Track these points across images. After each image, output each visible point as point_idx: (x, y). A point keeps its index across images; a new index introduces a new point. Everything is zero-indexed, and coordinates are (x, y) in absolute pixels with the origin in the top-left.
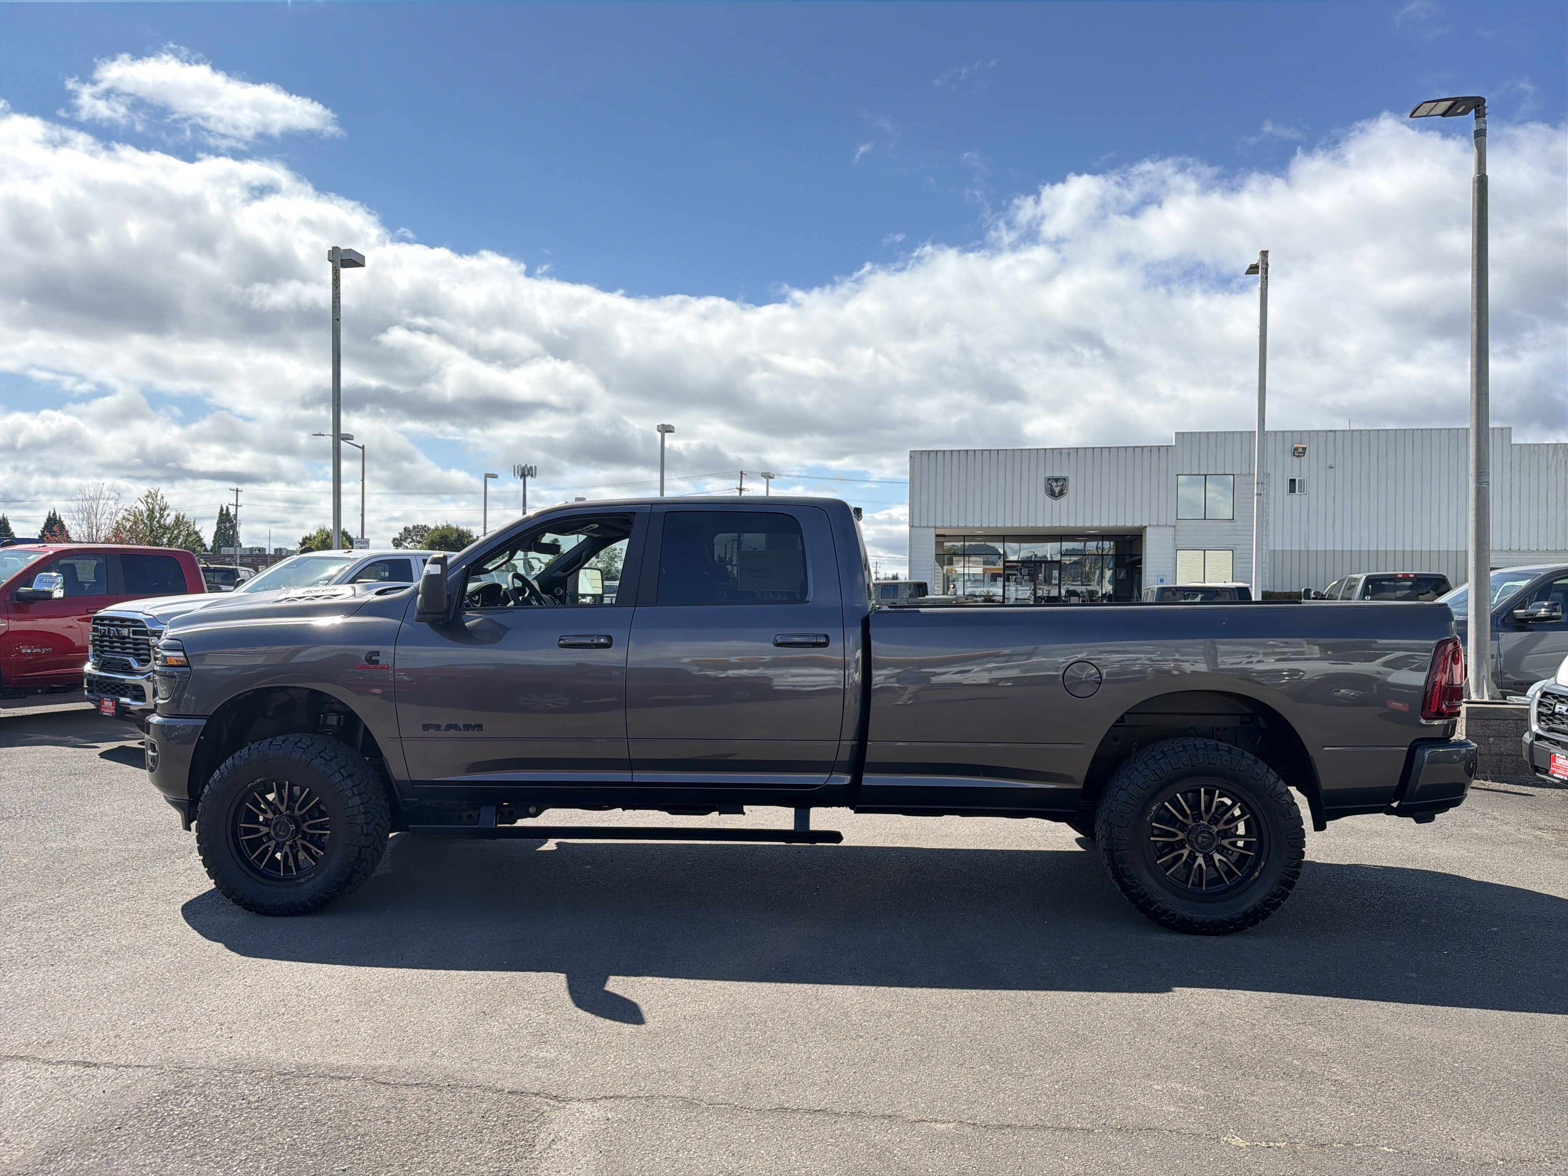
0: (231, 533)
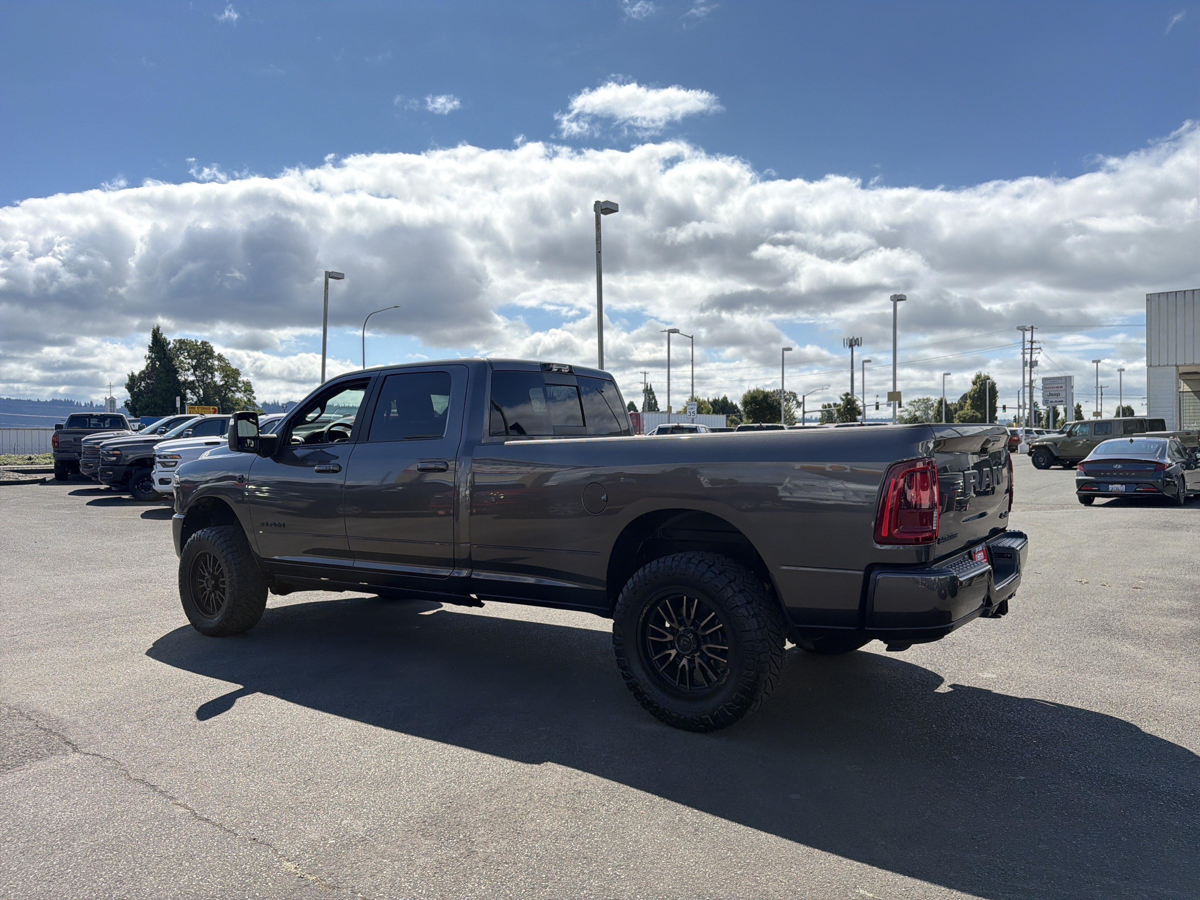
0: (653, 402)
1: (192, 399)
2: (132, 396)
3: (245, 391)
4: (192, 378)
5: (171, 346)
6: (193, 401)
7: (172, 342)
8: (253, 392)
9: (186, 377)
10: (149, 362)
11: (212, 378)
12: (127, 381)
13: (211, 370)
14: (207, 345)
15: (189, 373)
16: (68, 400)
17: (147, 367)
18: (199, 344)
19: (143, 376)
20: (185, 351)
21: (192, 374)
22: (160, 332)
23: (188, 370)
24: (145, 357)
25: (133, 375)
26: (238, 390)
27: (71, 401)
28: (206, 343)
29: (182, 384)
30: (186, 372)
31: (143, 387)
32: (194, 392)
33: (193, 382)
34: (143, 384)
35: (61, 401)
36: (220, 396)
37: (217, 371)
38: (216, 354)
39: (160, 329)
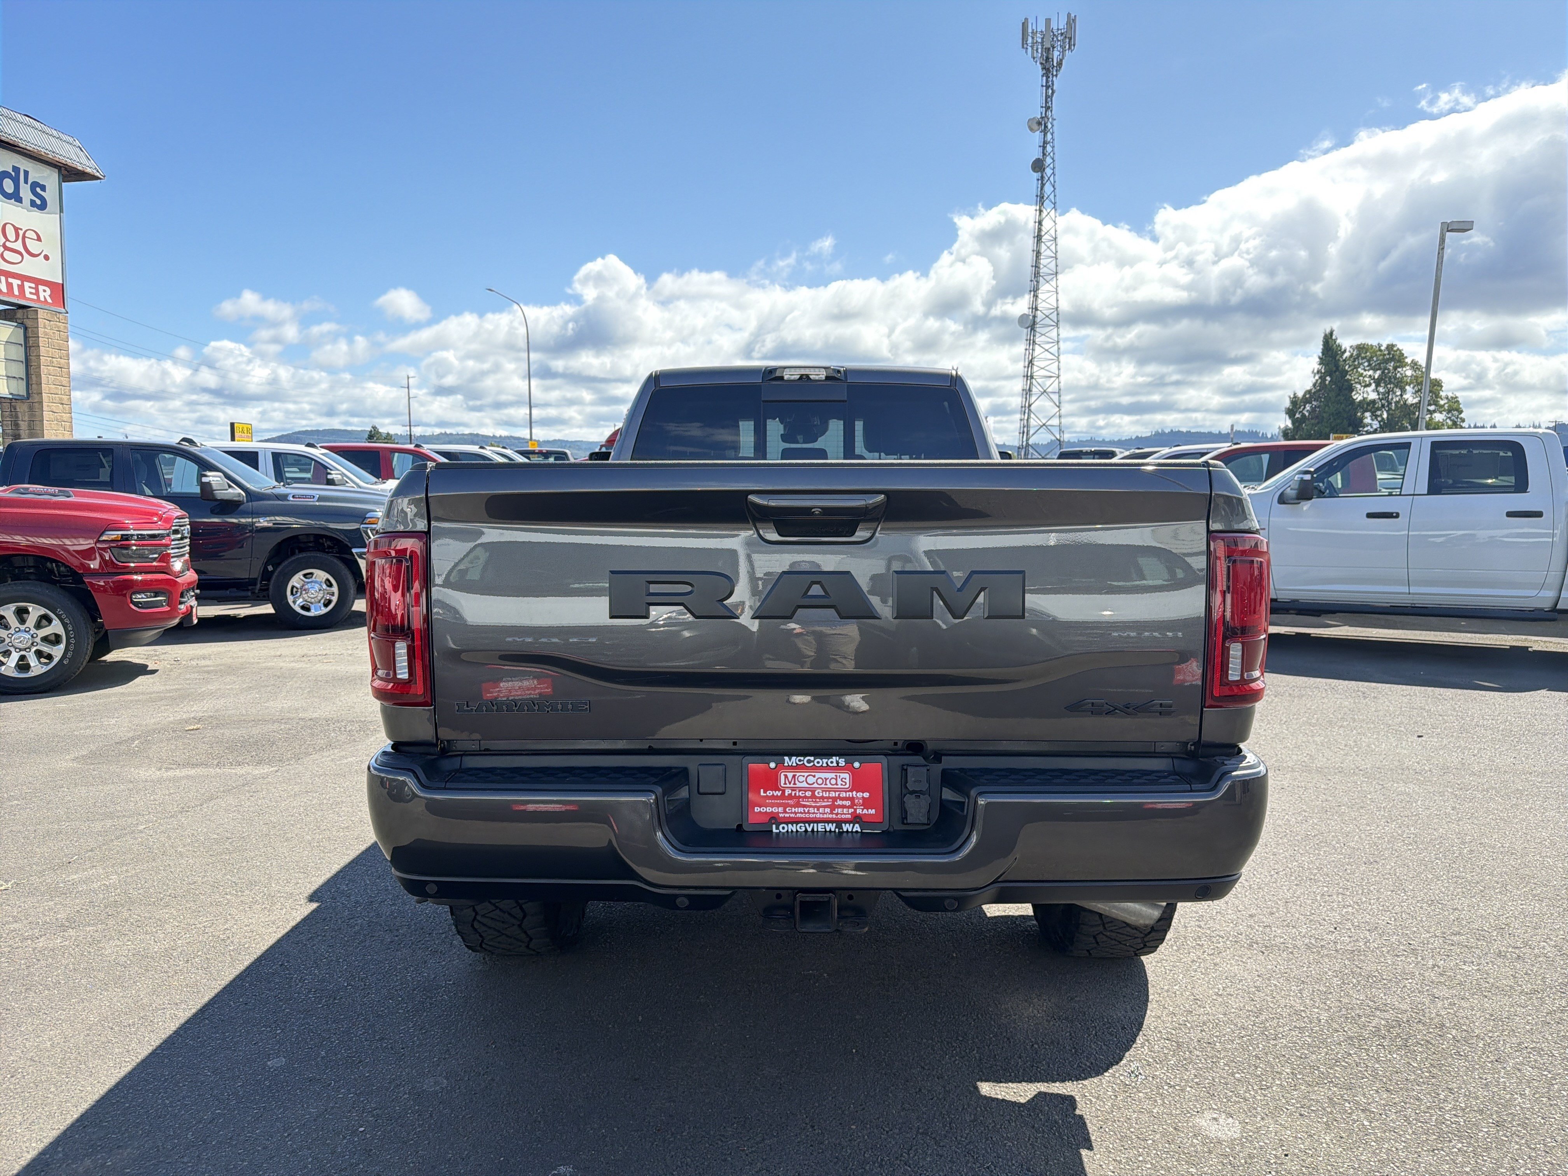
1: (1371, 425)
2: (1293, 423)
3: (1449, 411)
4: (1373, 396)
5: (1347, 354)
6: (1372, 427)
7: (1348, 349)
8: (1461, 412)
9: (1365, 396)
10: (1317, 377)
11: (1401, 395)
12: (1287, 404)
13: (1401, 384)
14: (1395, 349)
15: (1369, 389)
16: (1252, 431)
17: (1314, 385)
18: (1383, 348)
19: (1309, 397)
20: (1365, 360)
21: (1373, 391)
22: (1334, 337)
23: (1369, 385)
24: (1313, 372)
25: (1295, 397)
26: (1440, 409)
27: (1256, 431)
28: (1393, 346)
29: (1359, 405)
30: (1365, 389)
31: (1307, 411)
32: (1374, 416)
33: (1373, 402)
34: (1308, 407)
35: (1245, 432)
36: (1410, 419)
37: (1409, 385)
38: (1409, 360)
39: (1334, 333)
